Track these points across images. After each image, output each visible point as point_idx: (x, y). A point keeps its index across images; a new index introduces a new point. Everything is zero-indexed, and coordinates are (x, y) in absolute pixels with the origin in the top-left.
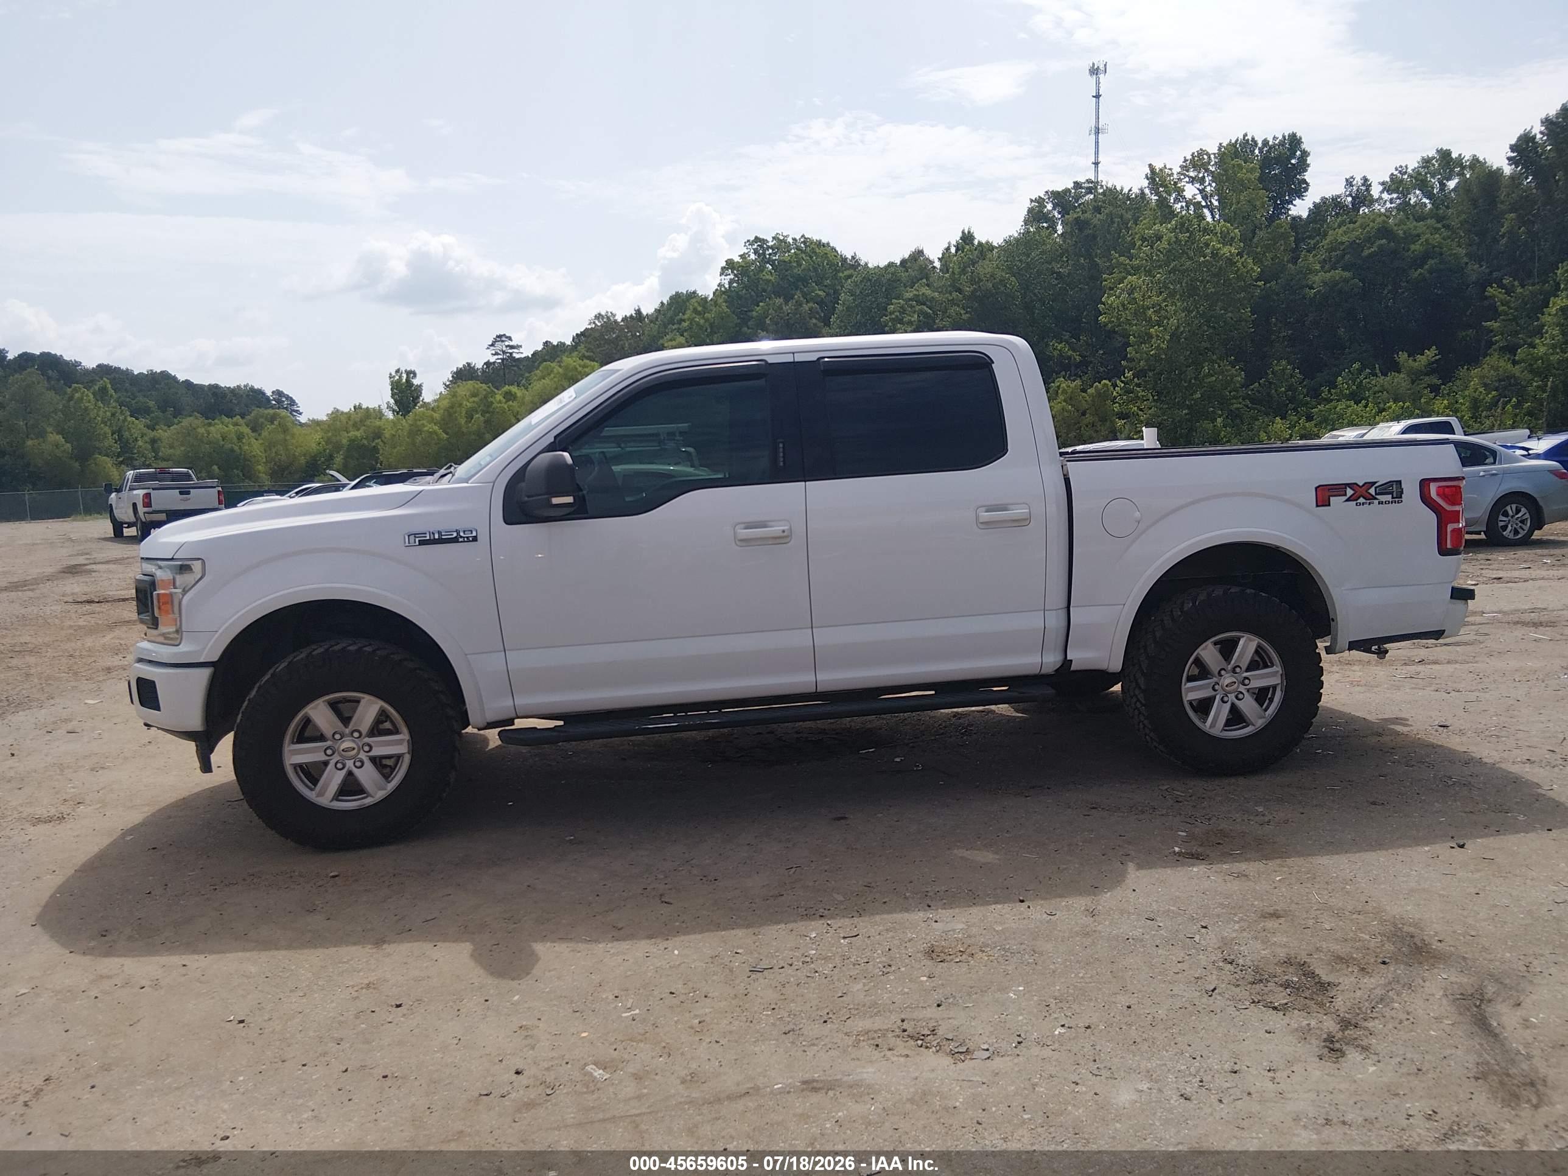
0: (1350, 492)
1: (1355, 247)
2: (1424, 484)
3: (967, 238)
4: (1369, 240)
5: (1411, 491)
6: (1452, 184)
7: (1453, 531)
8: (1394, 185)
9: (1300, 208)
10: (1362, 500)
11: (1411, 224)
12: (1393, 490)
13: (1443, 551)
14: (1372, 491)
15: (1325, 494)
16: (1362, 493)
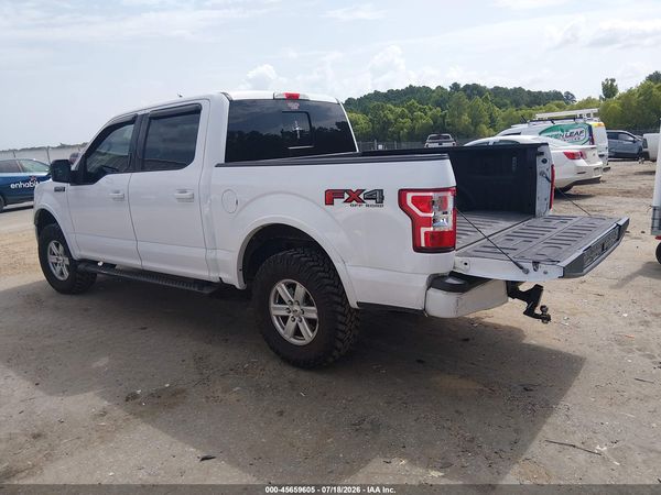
0: (346, 196)
2: (402, 193)
5: (391, 198)
7: (426, 233)
10: (354, 202)
12: (377, 196)
13: (417, 248)
14: (361, 196)
15: (331, 196)
16: (354, 197)
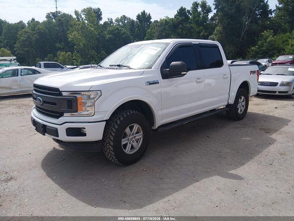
0: (252, 72)
1: (113, 31)
2: (257, 71)
3: (33, 20)
4: (115, 30)
6: (126, 21)
8: (117, 20)
9: (102, 22)
11: (121, 28)
12: (255, 72)
